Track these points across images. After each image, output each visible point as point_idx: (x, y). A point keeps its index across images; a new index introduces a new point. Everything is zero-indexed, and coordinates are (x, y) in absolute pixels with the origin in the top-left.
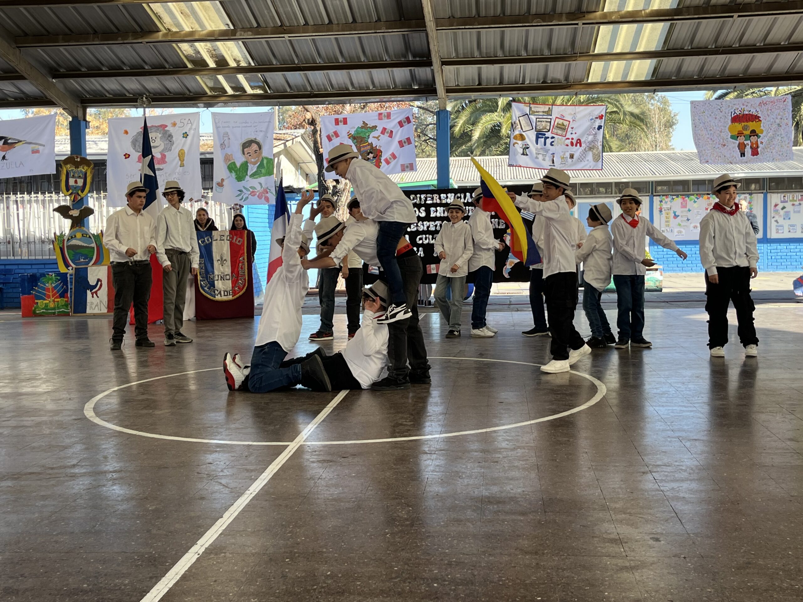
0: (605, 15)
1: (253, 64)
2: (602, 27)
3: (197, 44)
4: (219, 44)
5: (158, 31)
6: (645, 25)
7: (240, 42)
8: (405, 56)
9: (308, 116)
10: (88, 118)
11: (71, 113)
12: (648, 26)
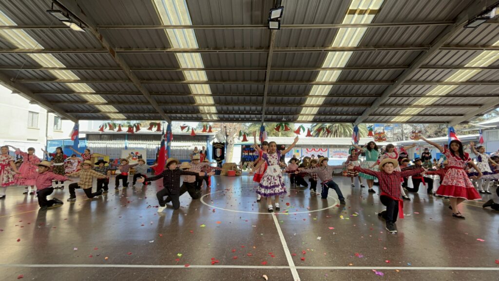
0: (306, 105)
1: (217, 112)
2: (304, 108)
3: (204, 107)
4: (210, 107)
5: (195, 103)
7: (215, 107)
8: (255, 112)
11: (168, 122)
12: (315, 108)
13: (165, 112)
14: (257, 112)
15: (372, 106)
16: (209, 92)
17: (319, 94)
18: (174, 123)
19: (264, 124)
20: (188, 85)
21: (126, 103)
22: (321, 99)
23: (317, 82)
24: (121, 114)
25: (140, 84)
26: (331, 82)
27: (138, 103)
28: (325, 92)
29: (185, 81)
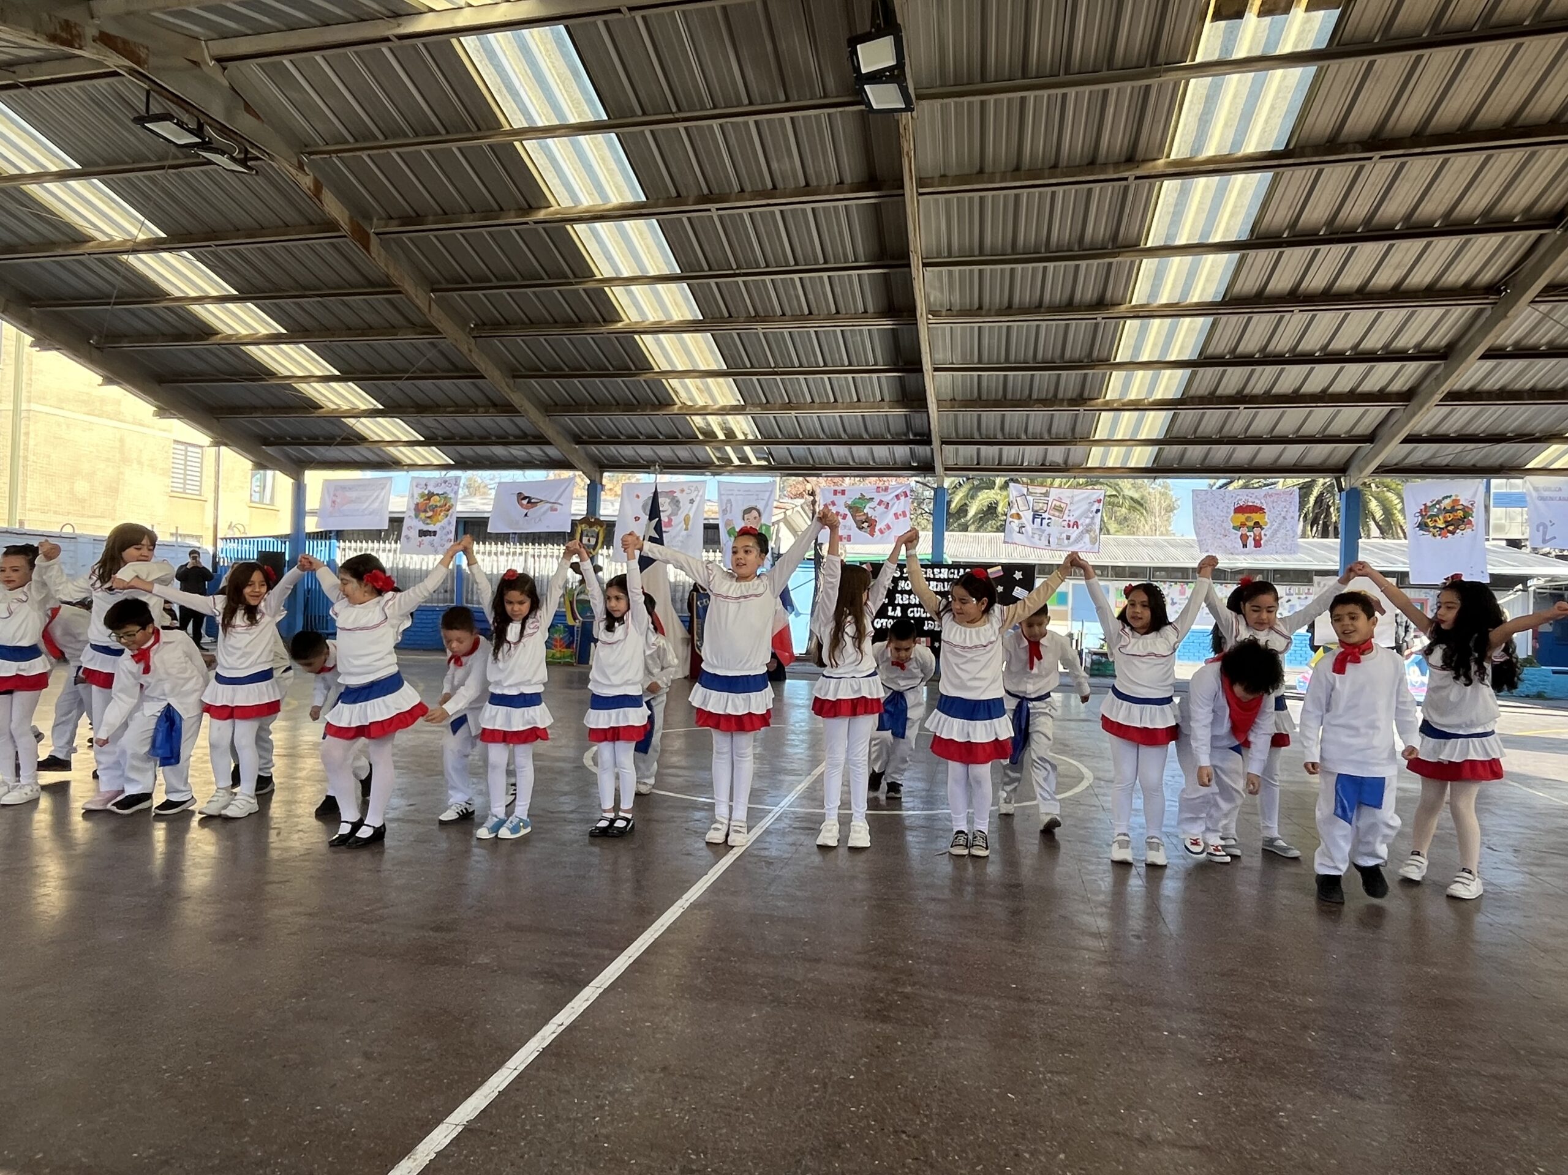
0: (1107, 403)
1: (759, 437)
2: (1103, 413)
3: (709, 417)
4: (729, 417)
5: (674, 404)
6: (1147, 412)
7: (749, 417)
9: (809, 487)
10: (604, 481)
11: (589, 477)
12: (1151, 414)
13: (577, 439)
14: (915, 435)
16: (718, 364)
17: (1158, 357)
18: (608, 478)
20: (636, 337)
21: (442, 409)
22: (1170, 378)
23: (1134, 307)
24: (434, 448)
25: (472, 341)
26: (1197, 304)
27: (481, 410)
28: (1182, 348)
29: (620, 325)
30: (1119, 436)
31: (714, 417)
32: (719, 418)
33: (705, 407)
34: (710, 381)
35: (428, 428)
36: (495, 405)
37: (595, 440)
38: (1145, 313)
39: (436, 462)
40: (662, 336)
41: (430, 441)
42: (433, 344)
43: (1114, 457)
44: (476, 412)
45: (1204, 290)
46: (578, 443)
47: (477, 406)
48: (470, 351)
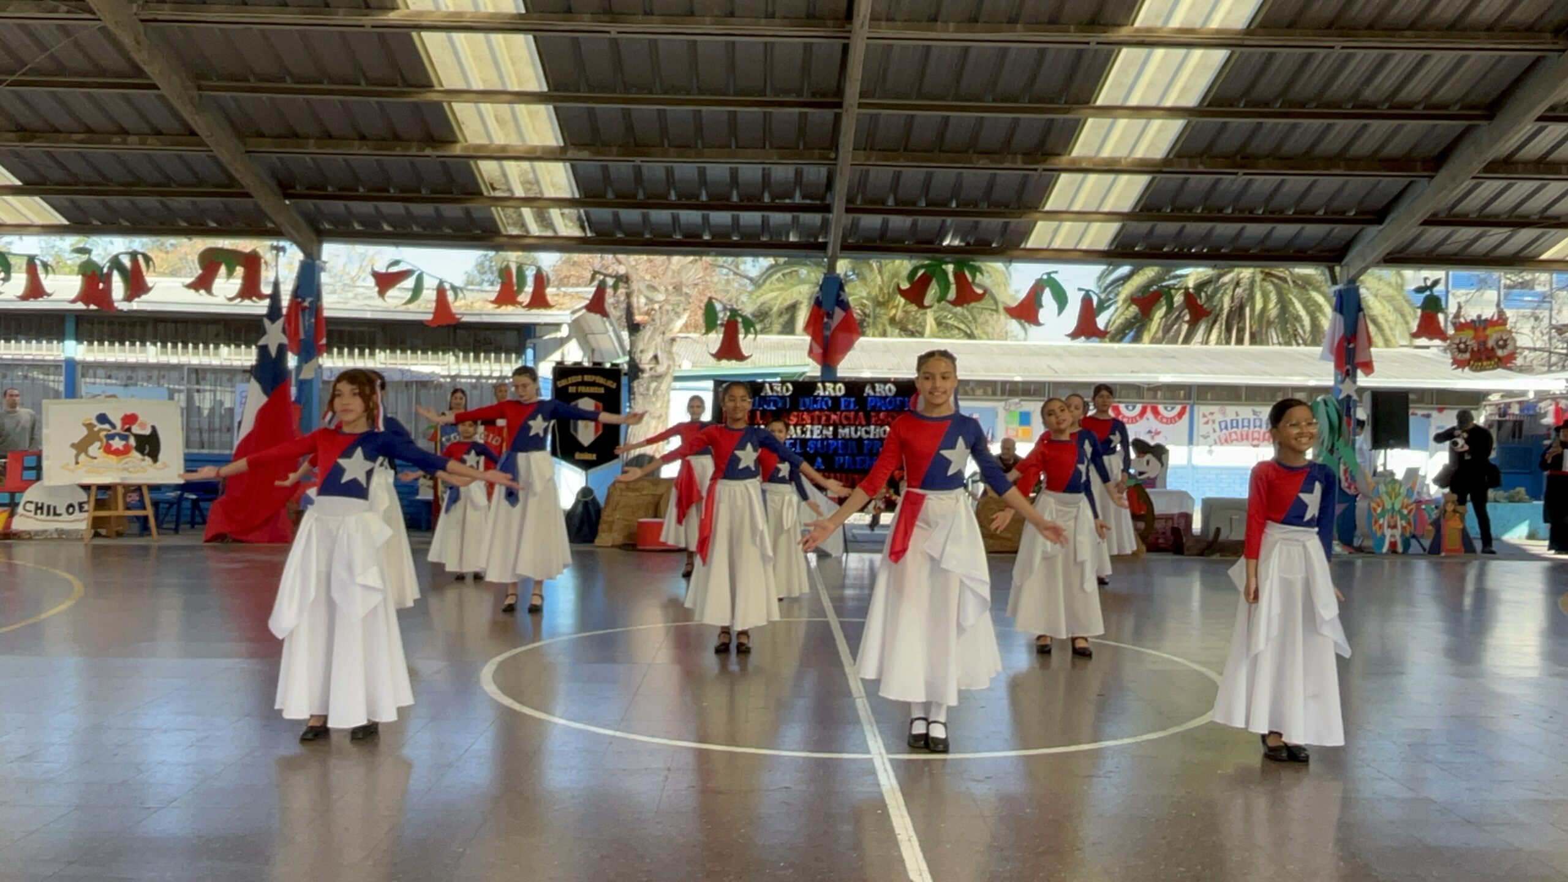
0: (1074, 161)
1: (577, 196)
2: (1063, 176)
3: (506, 163)
4: (539, 165)
5: (454, 141)
6: (1122, 176)
7: (568, 164)
8: (791, 197)
9: (622, 270)
10: (327, 256)
11: (303, 248)
12: (1124, 178)
13: (286, 188)
14: (804, 197)
15: (1443, 175)
16: (535, 82)
17: (1152, 102)
18: (332, 252)
19: (843, 266)
20: (414, 34)
21: (62, 136)
22: (1160, 130)
23: (1138, 30)
24: (37, 199)
25: (141, 27)
26: (1218, 31)
27: (130, 139)
28: (1184, 90)
29: (392, 16)
30: (1076, 207)
31: (513, 163)
32: (525, 165)
33: (504, 148)
34: (521, 109)
35: (31, 167)
36: (158, 133)
37: (317, 190)
38: (1148, 41)
39: (38, 221)
40: (459, 37)
41: (29, 188)
42: (65, 31)
43: (1064, 235)
44: (124, 142)
45: (1229, 12)
46: (287, 196)
47: (124, 132)
48: (138, 43)
